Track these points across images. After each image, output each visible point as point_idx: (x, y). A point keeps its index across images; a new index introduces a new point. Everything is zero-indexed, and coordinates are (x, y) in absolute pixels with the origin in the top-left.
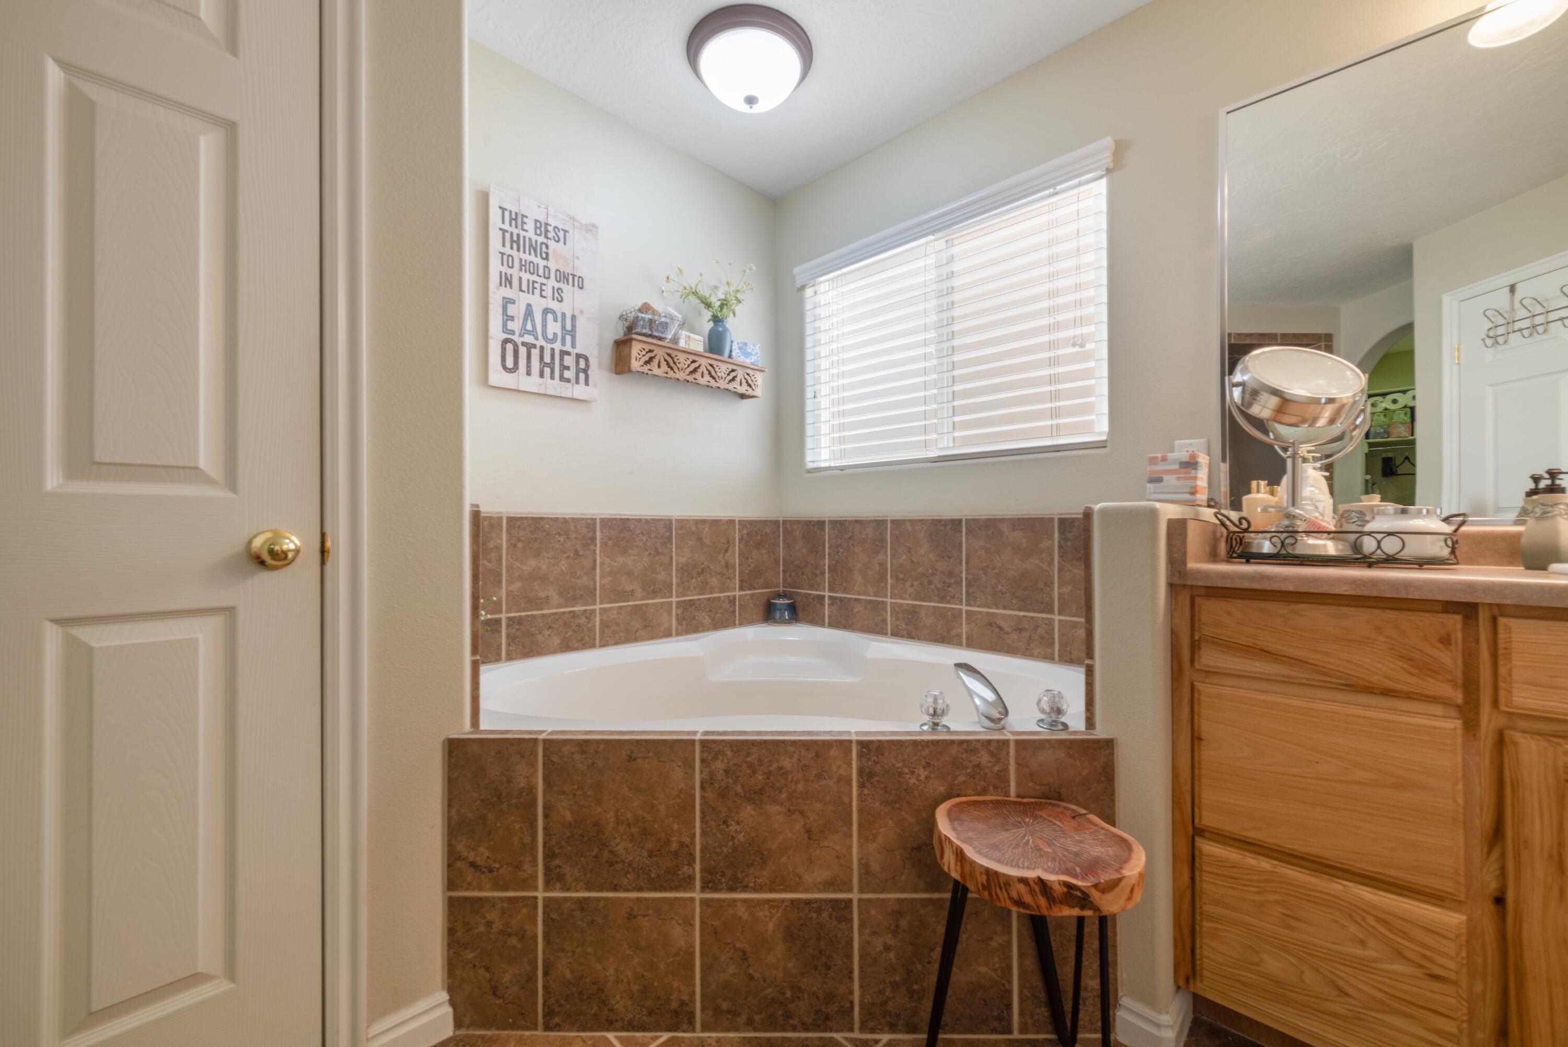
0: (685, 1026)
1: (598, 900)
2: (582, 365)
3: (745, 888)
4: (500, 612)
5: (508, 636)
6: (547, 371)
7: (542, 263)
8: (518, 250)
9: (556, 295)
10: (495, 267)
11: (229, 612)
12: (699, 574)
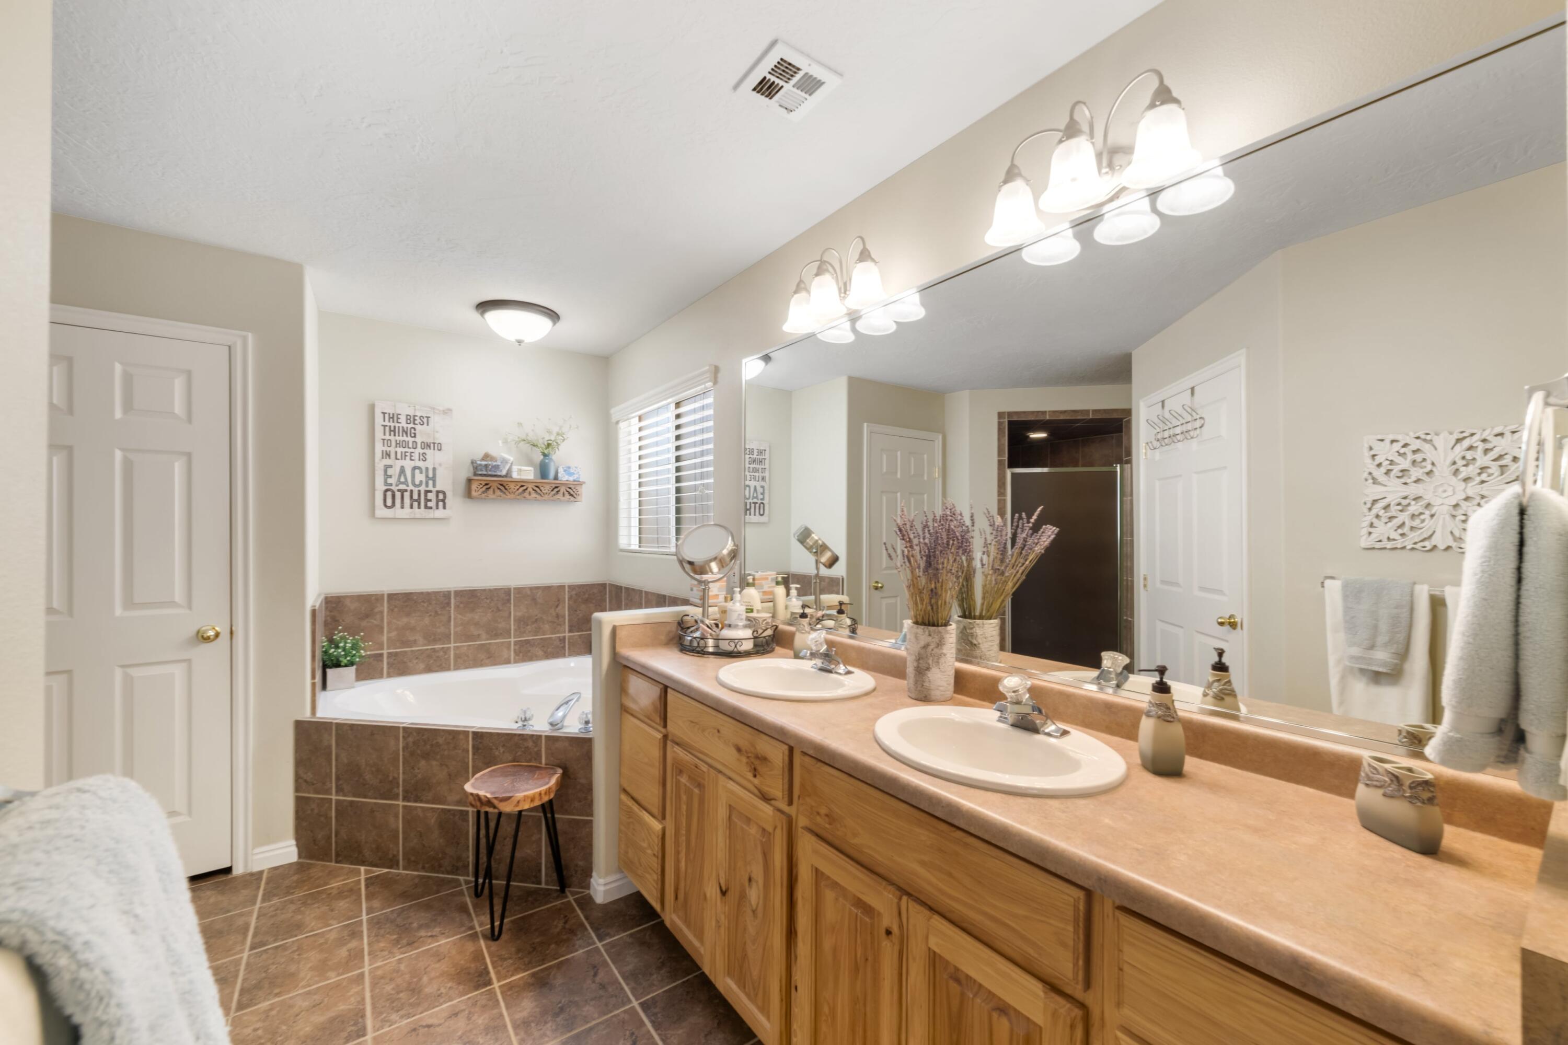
0: (395, 867)
1: (358, 802)
2: (441, 496)
3: (421, 801)
4: (383, 649)
5: (388, 663)
6: (416, 504)
7: (410, 440)
8: (395, 435)
9: (422, 457)
10: (379, 448)
11: (189, 661)
12: (534, 623)
